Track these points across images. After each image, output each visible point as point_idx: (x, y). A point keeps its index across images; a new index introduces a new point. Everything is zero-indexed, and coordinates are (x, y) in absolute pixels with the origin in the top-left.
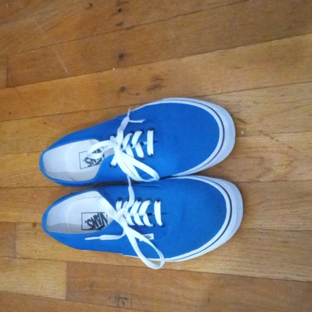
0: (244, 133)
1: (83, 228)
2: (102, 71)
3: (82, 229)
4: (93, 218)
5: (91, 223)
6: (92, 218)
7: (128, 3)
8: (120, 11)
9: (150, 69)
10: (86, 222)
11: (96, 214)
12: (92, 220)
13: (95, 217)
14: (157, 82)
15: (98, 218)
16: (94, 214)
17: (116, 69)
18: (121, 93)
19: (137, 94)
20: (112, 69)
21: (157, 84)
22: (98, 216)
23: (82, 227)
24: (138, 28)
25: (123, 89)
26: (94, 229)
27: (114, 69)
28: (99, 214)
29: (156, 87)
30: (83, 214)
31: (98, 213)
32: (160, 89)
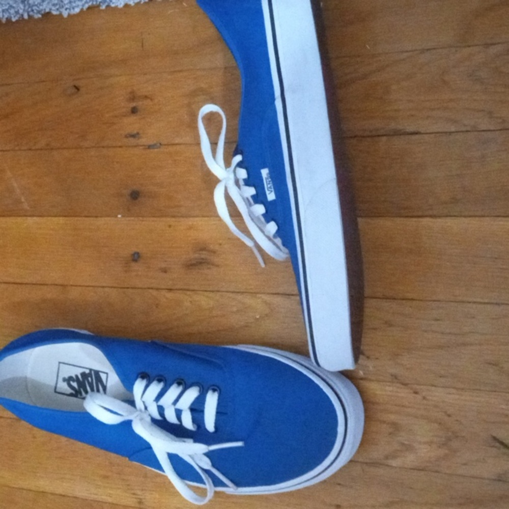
0: (364, 374)
1: (58, 390)
2: (96, 217)
3: (56, 392)
4: (80, 377)
5: (75, 385)
6: (77, 376)
7: (151, 100)
8: (134, 111)
9: (190, 228)
10: (64, 380)
11: (87, 371)
12: (77, 379)
13: (83, 374)
14: (204, 255)
15: (90, 379)
16: (82, 370)
17: (123, 216)
18: (133, 264)
19: (165, 271)
20: (116, 216)
21: (203, 259)
22: (90, 375)
23: (56, 388)
24: (171, 149)
25: (136, 257)
26: (79, 396)
27: (119, 216)
28: (93, 372)
29: (201, 263)
30: (61, 365)
31: (91, 370)
32: (209, 268)
